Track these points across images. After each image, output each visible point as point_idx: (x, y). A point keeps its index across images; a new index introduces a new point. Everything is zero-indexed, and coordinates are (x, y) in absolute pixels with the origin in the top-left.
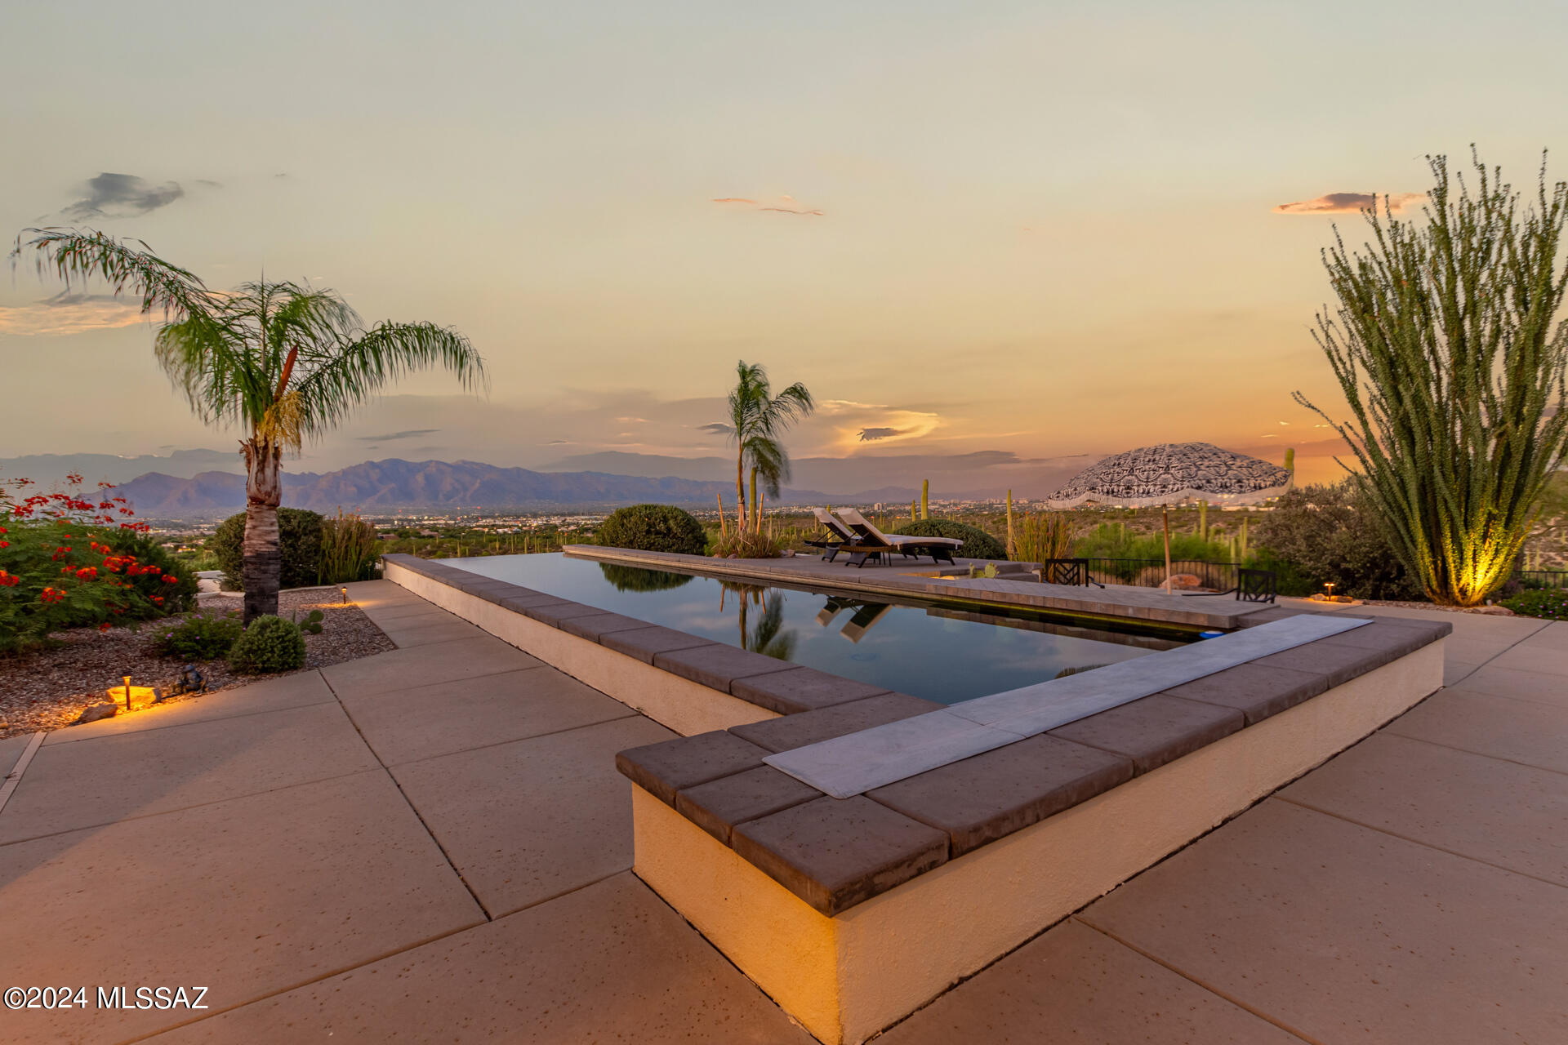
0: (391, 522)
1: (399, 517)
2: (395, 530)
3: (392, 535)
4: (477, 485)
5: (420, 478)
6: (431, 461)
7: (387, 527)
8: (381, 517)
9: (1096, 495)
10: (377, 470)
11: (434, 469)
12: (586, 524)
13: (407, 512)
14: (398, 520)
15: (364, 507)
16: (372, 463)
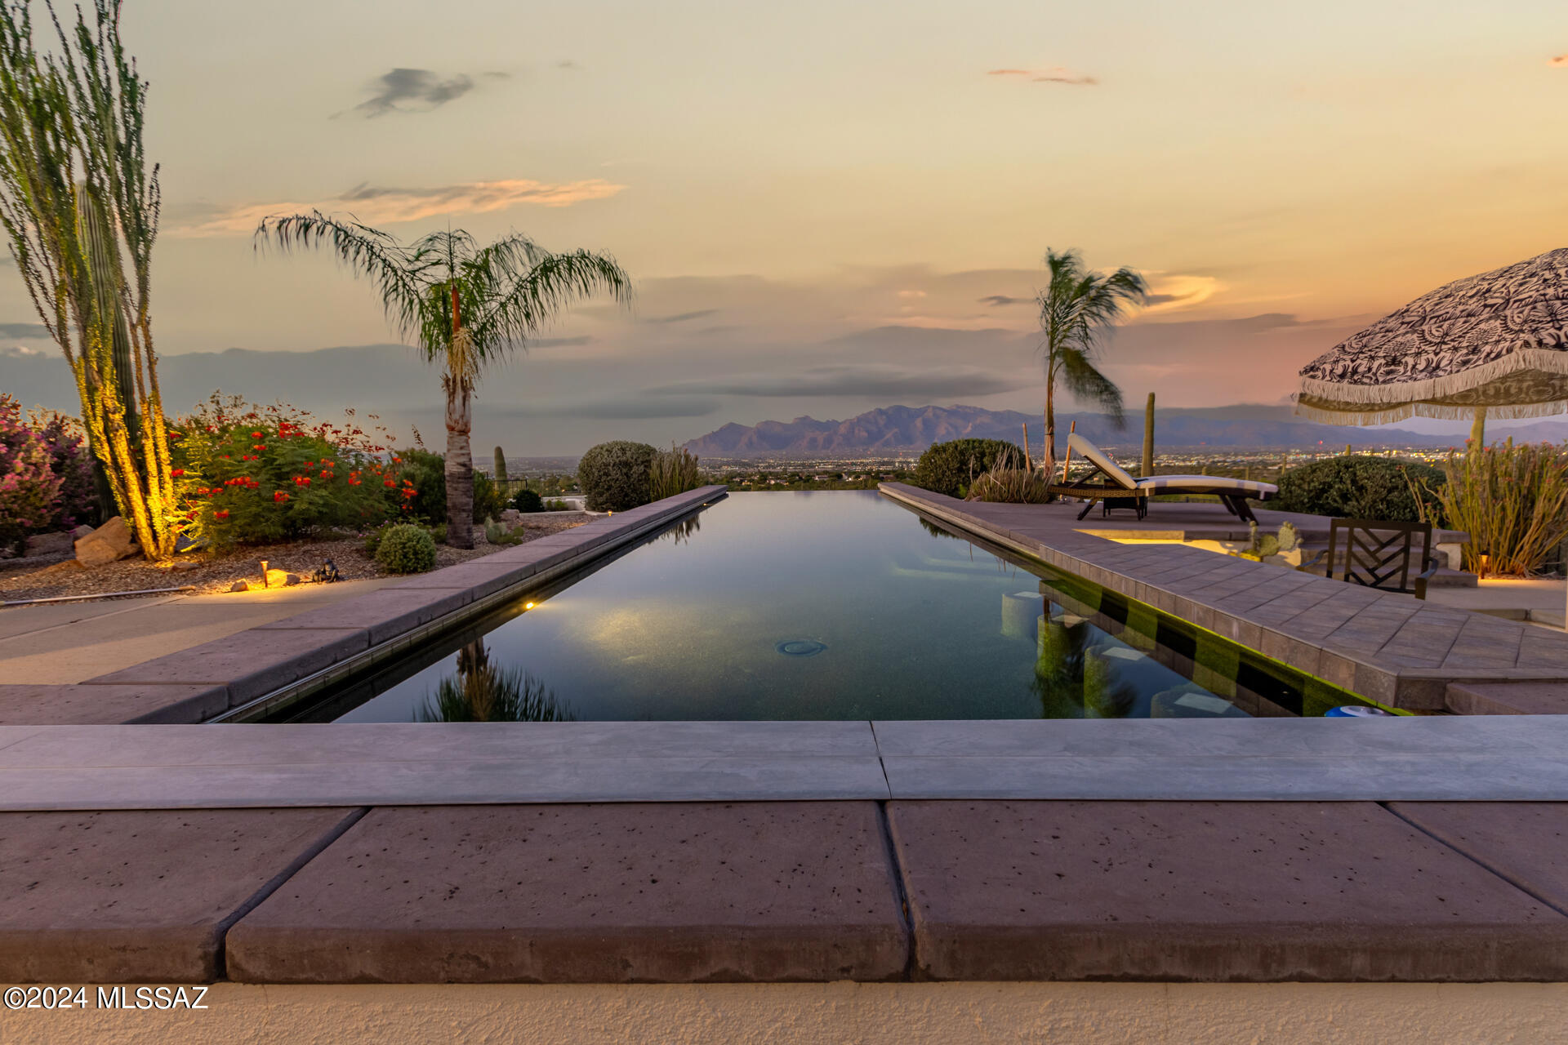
0: (893, 463)
1: (901, 459)
2: (894, 471)
3: (891, 476)
4: (969, 428)
5: (919, 423)
6: (929, 407)
7: (890, 468)
8: (886, 459)
9: (1316, 382)
10: (884, 417)
11: (931, 414)
12: (1077, 469)
13: (906, 455)
14: (900, 462)
15: (872, 450)
16: (880, 410)
